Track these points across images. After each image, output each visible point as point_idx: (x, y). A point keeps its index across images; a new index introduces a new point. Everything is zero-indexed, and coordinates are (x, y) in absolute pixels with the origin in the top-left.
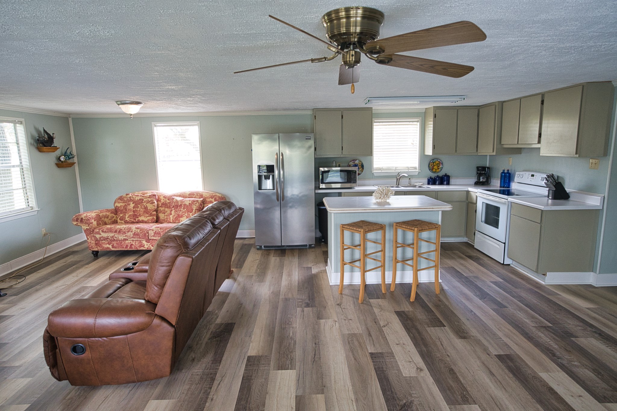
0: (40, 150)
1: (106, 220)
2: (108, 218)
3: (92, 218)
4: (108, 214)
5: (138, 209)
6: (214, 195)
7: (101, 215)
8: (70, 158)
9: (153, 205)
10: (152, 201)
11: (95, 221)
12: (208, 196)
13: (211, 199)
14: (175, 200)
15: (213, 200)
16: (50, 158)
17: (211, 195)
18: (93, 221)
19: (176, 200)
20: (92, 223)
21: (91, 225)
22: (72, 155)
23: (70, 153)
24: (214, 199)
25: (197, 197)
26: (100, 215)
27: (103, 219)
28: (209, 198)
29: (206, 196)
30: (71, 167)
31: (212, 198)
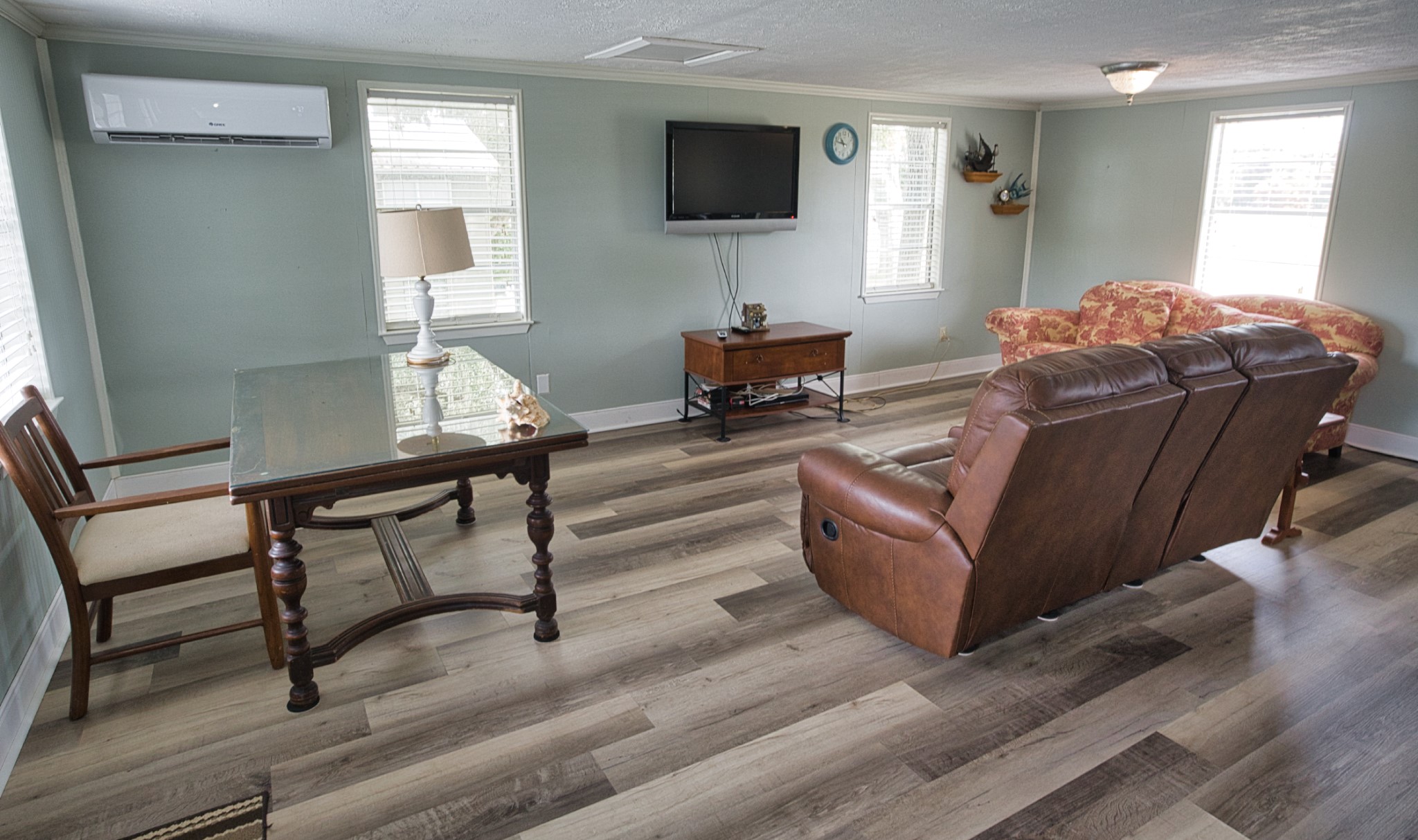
0: (967, 178)
1: (1050, 331)
2: (1055, 328)
3: (1022, 322)
4: (1058, 319)
5: (1121, 321)
6: (1341, 315)
7: (1042, 319)
8: (1020, 196)
9: (1159, 315)
10: (1157, 305)
11: (1025, 328)
12: (1320, 316)
13: (1325, 327)
14: (1216, 312)
15: (1333, 330)
16: (982, 193)
17: (1333, 314)
18: (1021, 328)
19: (1220, 314)
20: (1017, 332)
21: (1015, 335)
22: (1024, 189)
23: (1023, 185)
24: (1338, 328)
25: (1284, 314)
26: (1039, 320)
27: (1044, 328)
28: (1323, 322)
29: (1312, 316)
30: (1018, 213)
31: (1330, 323)
